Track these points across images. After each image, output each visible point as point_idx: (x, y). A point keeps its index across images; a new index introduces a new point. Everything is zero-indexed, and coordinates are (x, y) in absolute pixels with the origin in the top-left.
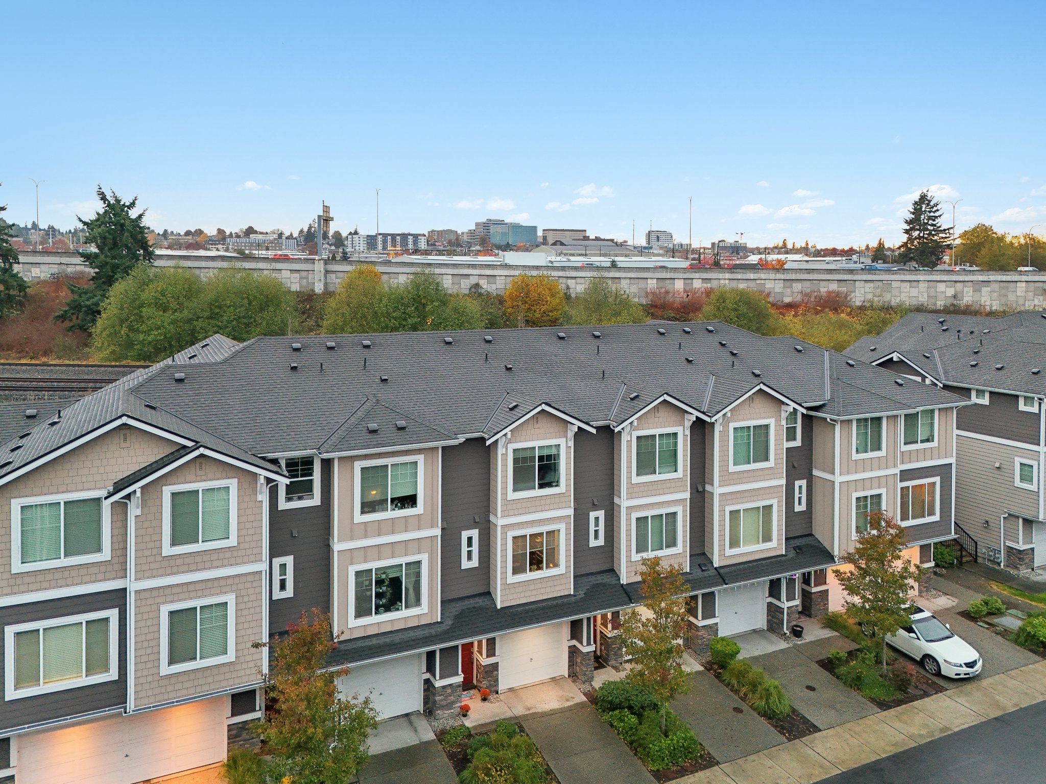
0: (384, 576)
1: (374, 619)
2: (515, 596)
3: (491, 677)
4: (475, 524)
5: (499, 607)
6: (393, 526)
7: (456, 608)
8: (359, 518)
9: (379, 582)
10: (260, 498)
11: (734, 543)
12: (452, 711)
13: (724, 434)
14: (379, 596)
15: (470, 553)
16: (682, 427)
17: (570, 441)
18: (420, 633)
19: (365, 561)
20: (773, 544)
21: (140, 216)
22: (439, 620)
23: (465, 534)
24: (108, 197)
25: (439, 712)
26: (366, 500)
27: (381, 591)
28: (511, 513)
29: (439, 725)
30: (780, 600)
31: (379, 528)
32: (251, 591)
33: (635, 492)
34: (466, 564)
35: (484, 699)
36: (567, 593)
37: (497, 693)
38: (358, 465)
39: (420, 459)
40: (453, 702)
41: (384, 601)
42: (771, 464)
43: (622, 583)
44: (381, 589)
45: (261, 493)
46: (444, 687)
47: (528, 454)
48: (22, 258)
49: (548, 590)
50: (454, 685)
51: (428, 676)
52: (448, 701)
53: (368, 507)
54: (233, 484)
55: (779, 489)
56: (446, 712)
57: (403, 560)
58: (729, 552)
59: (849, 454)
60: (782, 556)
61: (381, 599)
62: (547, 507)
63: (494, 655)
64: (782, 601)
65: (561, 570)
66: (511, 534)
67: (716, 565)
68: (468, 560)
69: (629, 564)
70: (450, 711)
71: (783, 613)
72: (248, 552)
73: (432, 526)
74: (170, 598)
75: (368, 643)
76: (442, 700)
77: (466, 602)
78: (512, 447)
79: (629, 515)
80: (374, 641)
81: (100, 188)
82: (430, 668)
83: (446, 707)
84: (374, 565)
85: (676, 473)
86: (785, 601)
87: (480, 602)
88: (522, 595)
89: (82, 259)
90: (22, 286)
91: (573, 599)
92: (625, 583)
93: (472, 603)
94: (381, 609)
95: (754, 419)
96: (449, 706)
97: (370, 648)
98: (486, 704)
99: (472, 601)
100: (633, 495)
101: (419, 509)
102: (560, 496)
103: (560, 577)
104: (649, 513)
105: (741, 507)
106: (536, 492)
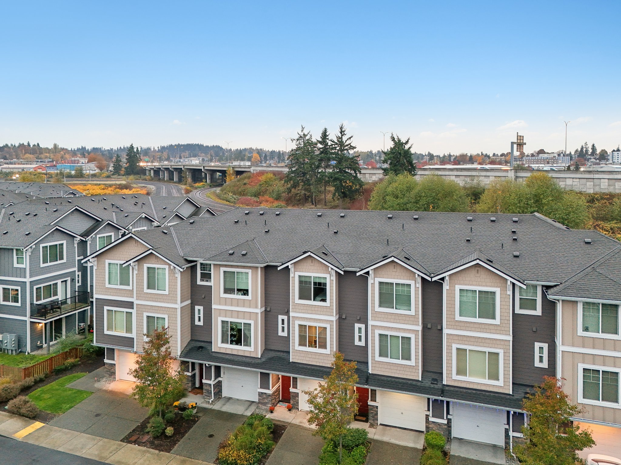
0: (234, 327)
1: (229, 346)
2: (300, 358)
3: (295, 400)
4: (284, 313)
5: (291, 361)
6: (238, 303)
7: (272, 354)
8: (223, 295)
9: (232, 329)
10: (176, 275)
11: (461, 371)
13: (451, 292)
14: (232, 335)
15: (283, 328)
16: (414, 281)
17: (332, 276)
18: (248, 360)
19: (225, 317)
20: (501, 383)
21: (410, 148)
22: (259, 357)
23: (280, 318)
24: (396, 139)
25: (260, 405)
26: (225, 288)
27: (233, 333)
28: (298, 310)
31: (232, 302)
33: (378, 316)
34: (280, 333)
35: (289, 410)
37: (298, 410)
38: (222, 269)
39: (249, 271)
40: (267, 403)
41: (235, 339)
42: (496, 322)
43: (369, 372)
47: (308, 280)
48: (362, 171)
49: (319, 361)
50: (267, 394)
52: (264, 401)
53: (227, 291)
54: (165, 268)
55: (506, 343)
56: (263, 406)
57: (243, 321)
58: (455, 377)
59: (574, 330)
62: (319, 312)
63: (296, 388)
64: (510, 430)
65: (327, 351)
66: (298, 322)
67: (445, 383)
68: (282, 332)
69: (374, 362)
70: (265, 407)
71: (510, 440)
72: (173, 298)
73: (256, 307)
74: (147, 310)
76: (261, 399)
77: (279, 353)
78: (297, 274)
79: (373, 330)
80: (227, 357)
81: (393, 135)
83: (263, 404)
84: (230, 320)
85: (410, 311)
88: (304, 358)
89: (383, 171)
90: (361, 184)
92: (371, 373)
94: (234, 343)
95: (479, 285)
96: (265, 404)
97: (223, 359)
100: (377, 319)
101: (249, 297)
102: (327, 308)
103: (328, 356)
104: (389, 333)
105: (468, 347)
106: (312, 302)
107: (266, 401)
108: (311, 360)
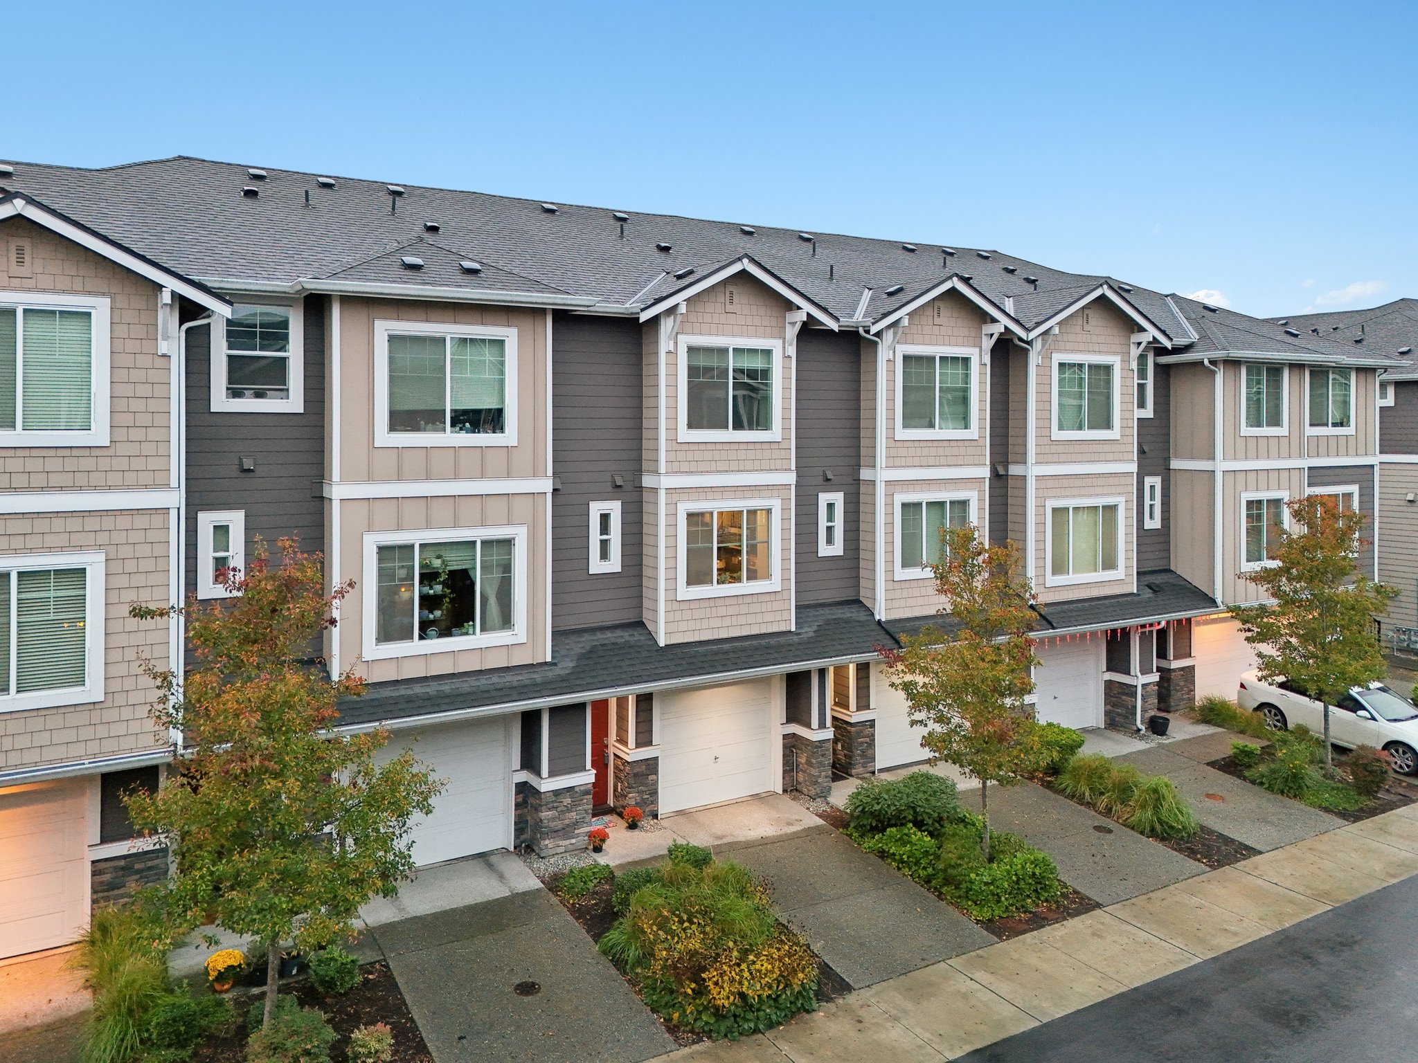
0: (437, 563)
1: (416, 646)
2: (692, 625)
3: (646, 785)
4: (616, 490)
5: (662, 644)
7: (580, 645)
8: (385, 437)
9: (428, 577)
10: (163, 347)
11: (1060, 564)
12: (573, 841)
13: (1044, 368)
14: (428, 602)
15: (604, 544)
16: (979, 348)
17: (790, 345)
18: (511, 679)
19: (399, 528)
20: (1119, 573)
22: (549, 659)
23: (596, 509)
25: (547, 842)
26: (400, 407)
27: (431, 592)
28: (684, 467)
29: (549, 866)
30: (1129, 674)
31: (427, 463)
32: (144, 550)
33: (899, 455)
34: (597, 566)
35: (633, 826)
36: (783, 629)
37: (655, 816)
38: (384, 328)
39: (510, 334)
40: (576, 824)
41: (438, 613)
42: (1114, 434)
43: (877, 618)
44: (431, 588)
45: (166, 338)
46: (557, 793)
47: (715, 361)
49: (751, 619)
50: (577, 789)
51: (524, 776)
52: (567, 822)
54: (100, 308)
55: (1129, 480)
56: (561, 843)
57: (478, 534)
58: (1052, 580)
59: (1237, 427)
60: (1132, 594)
61: (431, 612)
62: (749, 465)
63: (650, 743)
64: (1132, 673)
65: (774, 584)
66: (684, 508)
68: (601, 559)
69: (891, 585)
70: (568, 842)
71: (1134, 695)
72: (138, 463)
73: (536, 473)
75: (403, 691)
76: (553, 819)
77: (599, 635)
78: (685, 341)
79: (890, 496)
80: (418, 689)
82: (530, 761)
83: (560, 834)
84: (416, 537)
85: (967, 430)
86: (1139, 674)
87: (625, 636)
88: (705, 624)
91: (796, 639)
92: (883, 620)
93: (610, 636)
94: (432, 631)
95: (1089, 351)
96: (567, 831)
97: (410, 700)
98: (636, 833)
99: (609, 634)
100: (898, 462)
101: (510, 435)
102: (773, 446)
103: (773, 597)
104: (924, 497)
105: (1070, 503)
106: (730, 435)
107: (573, 815)
108: (727, 622)
